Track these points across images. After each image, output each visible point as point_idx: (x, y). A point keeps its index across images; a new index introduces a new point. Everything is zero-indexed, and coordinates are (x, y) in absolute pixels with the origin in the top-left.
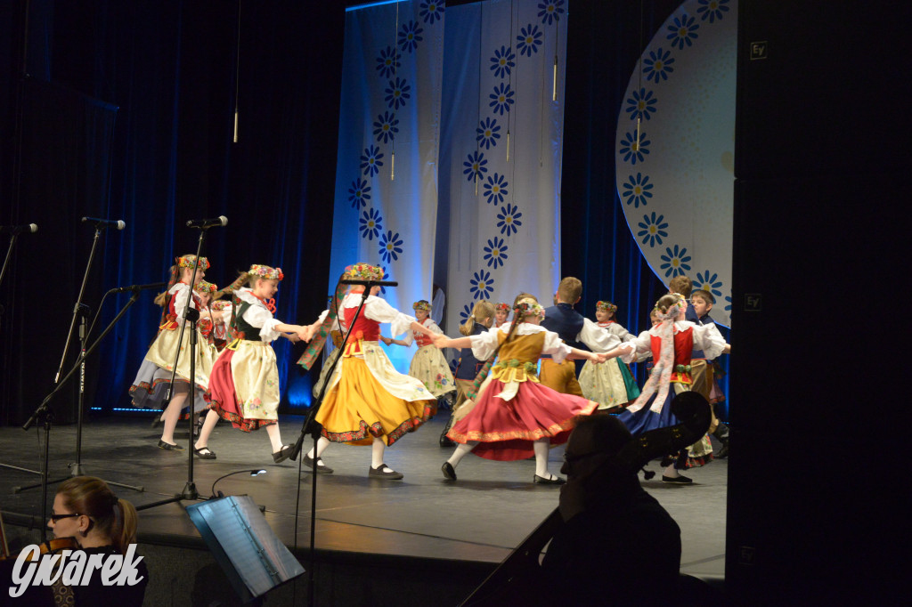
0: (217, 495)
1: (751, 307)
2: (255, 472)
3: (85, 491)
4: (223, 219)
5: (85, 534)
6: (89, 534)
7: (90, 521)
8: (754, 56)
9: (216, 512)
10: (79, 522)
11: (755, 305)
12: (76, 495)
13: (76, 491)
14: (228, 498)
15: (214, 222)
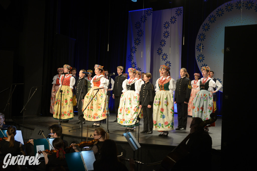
1: (226, 98)
3: (100, 130)
4: (114, 73)
5: (100, 138)
6: (101, 138)
7: (101, 136)
8: (228, 50)
10: (99, 136)
12: (98, 131)
13: (99, 130)
15: (112, 74)
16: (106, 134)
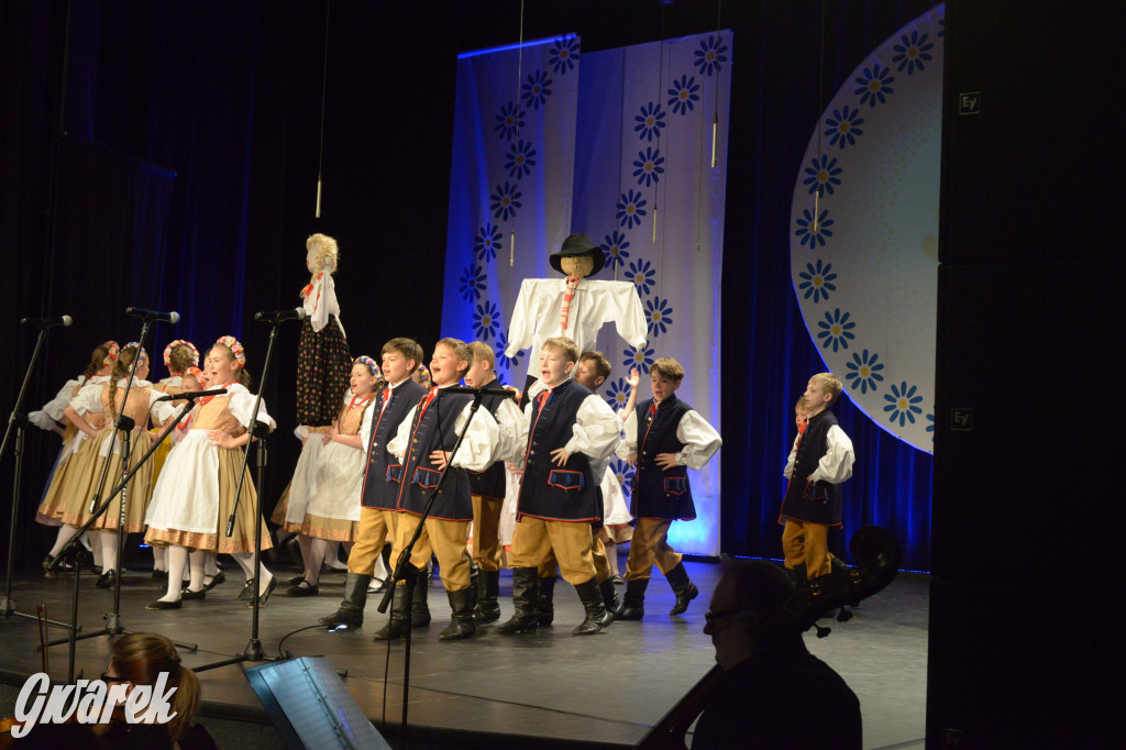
0: (285, 655)
1: (959, 425)
8: (964, 110)
9: (283, 678)
11: (964, 423)
14: (298, 660)
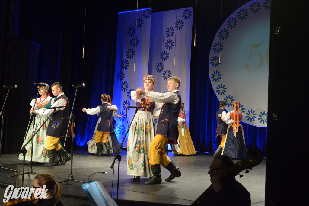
0: (90, 181)
1: (274, 118)
2: (104, 173)
4: (84, 84)
8: (276, 32)
9: (90, 186)
11: (276, 118)
12: (42, 181)
13: (42, 179)
14: (94, 182)
15: (81, 85)
16: (55, 186)
